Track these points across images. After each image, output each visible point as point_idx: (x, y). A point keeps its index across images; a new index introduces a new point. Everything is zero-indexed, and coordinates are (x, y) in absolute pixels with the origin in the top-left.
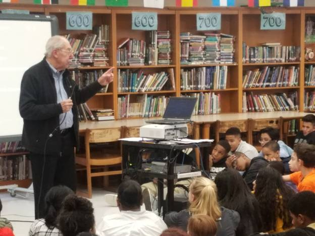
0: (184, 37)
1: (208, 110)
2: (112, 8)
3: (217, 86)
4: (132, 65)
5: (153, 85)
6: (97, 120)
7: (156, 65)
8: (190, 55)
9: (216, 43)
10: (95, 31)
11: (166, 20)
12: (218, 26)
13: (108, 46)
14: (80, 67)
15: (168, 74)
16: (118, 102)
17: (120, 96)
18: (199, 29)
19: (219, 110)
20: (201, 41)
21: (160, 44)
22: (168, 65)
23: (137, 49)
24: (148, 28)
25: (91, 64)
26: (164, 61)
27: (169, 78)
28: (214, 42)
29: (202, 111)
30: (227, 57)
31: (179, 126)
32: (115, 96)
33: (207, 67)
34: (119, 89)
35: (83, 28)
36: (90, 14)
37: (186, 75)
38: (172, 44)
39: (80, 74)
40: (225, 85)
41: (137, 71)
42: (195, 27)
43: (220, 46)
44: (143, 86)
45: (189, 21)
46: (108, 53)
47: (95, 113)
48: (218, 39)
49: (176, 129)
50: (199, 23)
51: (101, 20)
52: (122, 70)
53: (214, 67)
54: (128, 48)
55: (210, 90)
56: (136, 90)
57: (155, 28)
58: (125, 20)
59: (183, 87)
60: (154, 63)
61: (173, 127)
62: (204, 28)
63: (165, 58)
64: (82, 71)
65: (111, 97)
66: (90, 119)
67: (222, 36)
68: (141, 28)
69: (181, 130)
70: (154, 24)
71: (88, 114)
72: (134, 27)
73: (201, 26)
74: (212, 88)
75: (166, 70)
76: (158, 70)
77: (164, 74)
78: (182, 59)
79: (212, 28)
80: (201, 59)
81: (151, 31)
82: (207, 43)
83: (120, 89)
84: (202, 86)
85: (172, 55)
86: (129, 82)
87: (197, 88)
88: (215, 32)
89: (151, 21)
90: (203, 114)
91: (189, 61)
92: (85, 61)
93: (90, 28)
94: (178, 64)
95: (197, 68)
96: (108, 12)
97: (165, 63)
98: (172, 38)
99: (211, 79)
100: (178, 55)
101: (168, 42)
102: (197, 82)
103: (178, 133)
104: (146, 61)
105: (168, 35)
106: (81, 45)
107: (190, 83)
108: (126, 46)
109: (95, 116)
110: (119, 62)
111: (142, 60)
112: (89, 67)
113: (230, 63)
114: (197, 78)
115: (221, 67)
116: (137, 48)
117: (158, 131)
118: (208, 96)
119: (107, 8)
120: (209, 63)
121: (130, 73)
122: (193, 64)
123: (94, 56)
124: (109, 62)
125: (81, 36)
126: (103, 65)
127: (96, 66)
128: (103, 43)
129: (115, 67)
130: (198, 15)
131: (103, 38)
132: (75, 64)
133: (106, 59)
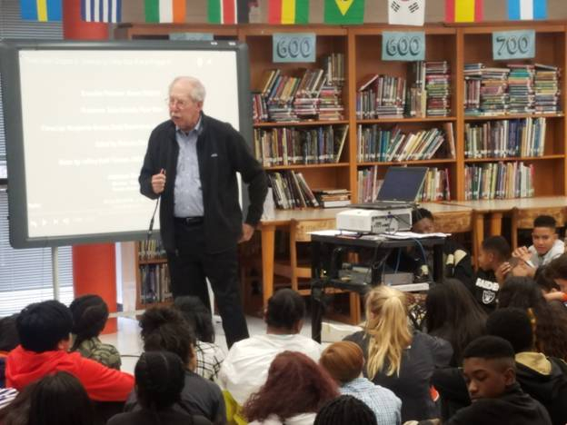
0: (471, 71)
1: (512, 189)
2: (347, 27)
3: (528, 151)
4: (382, 118)
5: (417, 150)
6: (322, 207)
7: (423, 117)
8: (482, 101)
9: (528, 81)
10: (321, 63)
11: (442, 44)
12: (529, 52)
13: (343, 86)
14: (295, 121)
15: (443, 132)
16: (358, 179)
17: (360, 168)
18: (496, 57)
19: (531, 191)
20: (501, 78)
21: (431, 82)
22: (445, 118)
23: (391, 93)
24: (409, 58)
25: (315, 117)
26: (436, 111)
27: (446, 138)
28: (525, 78)
29: (502, 192)
30: (547, 103)
32: (353, 169)
33: (511, 120)
34: (359, 157)
35: (300, 59)
36: (312, 38)
37: (474, 134)
38: (452, 82)
39: (294, 134)
40: (541, 150)
41: (390, 127)
42: (491, 54)
43: (534, 84)
44: (399, 151)
45: (480, 44)
46: (343, 99)
47: (318, 195)
48: (531, 73)
49: (391, 217)
50: (496, 47)
51: (331, 45)
52: (365, 126)
53: (522, 121)
54: (375, 91)
55: (515, 159)
56: (388, 157)
57: (421, 57)
58: (371, 44)
59: (470, 153)
60: (420, 114)
61: (385, 213)
62: (505, 56)
63: (440, 106)
64: (297, 128)
65: (347, 169)
66: (311, 205)
67: (537, 69)
68: (398, 57)
69: (399, 218)
70: (420, 50)
71: (307, 197)
72: (385, 57)
73: (499, 52)
74: (518, 154)
75: (440, 125)
76: (427, 126)
77: (435, 131)
78: (468, 107)
79: (518, 56)
80: (500, 107)
81: (415, 62)
82: (512, 80)
83: (361, 156)
84: (502, 151)
85: (451, 100)
86: (377, 146)
87: (492, 155)
88: (527, 61)
89: (414, 45)
90: (504, 197)
91: (481, 110)
92: (304, 111)
93: (312, 59)
94: (461, 116)
95: (494, 122)
96: (341, 32)
97: (440, 113)
98: (451, 72)
99: (516, 140)
100: (462, 100)
101: (445, 80)
102: (492, 146)
103: (394, 224)
104: (406, 112)
105: (445, 69)
106: (298, 87)
107: (481, 147)
108: (374, 87)
109: (320, 201)
110: (360, 113)
111: (399, 110)
112: (310, 122)
113: (553, 112)
114: (493, 138)
115: (535, 120)
116: (391, 90)
117: (362, 220)
118: (512, 168)
119: (342, 27)
120: (514, 113)
121: (381, 131)
122: (488, 114)
123: (319, 104)
124: (345, 113)
125: (298, 72)
126: (334, 119)
127: (323, 119)
128: (334, 83)
129: (353, 122)
130: (496, 34)
131: (334, 74)
132: (288, 116)
133: (340, 108)
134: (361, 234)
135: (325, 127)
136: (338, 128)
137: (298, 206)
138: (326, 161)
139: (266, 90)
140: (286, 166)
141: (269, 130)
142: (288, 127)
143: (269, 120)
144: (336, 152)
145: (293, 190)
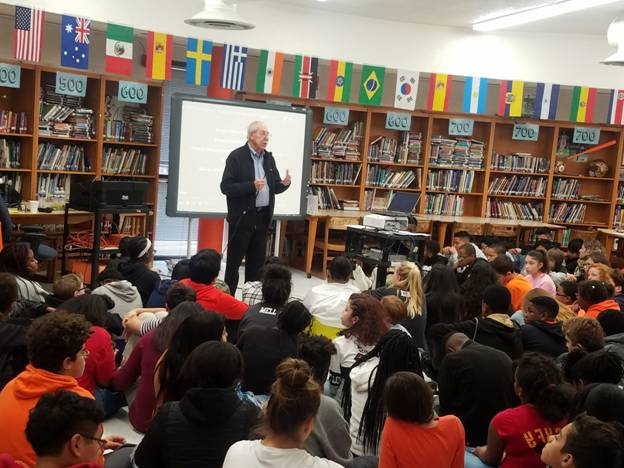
0: (435, 140)
1: (451, 211)
2: (368, 107)
3: (462, 189)
4: (382, 162)
5: (400, 182)
6: (342, 209)
7: (405, 164)
8: (439, 158)
9: (467, 149)
10: (350, 126)
11: (420, 122)
12: (469, 132)
13: (361, 141)
14: (332, 159)
15: (416, 174)
16: (364, 195)
17: (366, 189)
18: (450, 133)
19: (462, 212)
20: (452, 145)
21: (411, 144)
22: (417, 165)
23: (388, 148)
24: (401, 129)
25: (343, 157)
26: (413, 161)
27: (416, 177)
28: (464, 147)
29: (445, 212)
30: (476, 162)
31: (398, 219)
32: (362, 189)
33: (455, 171)
34: (366, 183)
35: (339, 123)
36: (347, 111)
37: (433, 176)
38: (423, 145)
39: (331, 166)
40: (470, 190)
41: (386, 167)
42: (448, 132)
43: (470, 151)
44: (389, 182)
45: (442, 125)
46: (361, 149)
47: (341, 203)
48: (469, 144)
49: (396, 221)
50: (451, 127)
51: (357, 117)
52: (372, 165)
53: (461, 171)
54: (380, 146)
55: (455, 193)
56: (383, 185)
57: (408, 129)
58: (380, 118)
59: (429, 187)
60: (403, 161)
61: (394, 219)
62: (455, 133)
63: (415, 158)
64: (333, 162)
65: (359, 189)
66: (336, 208)
67: (473, 142)
68: (394, 127)
69: (401, 222)
70: (407, 125)
71: (335, 203)
72: (387, 126)
73: (453, 130)
74: (457, 190)
75: (414, 169)
76: (407, 169)
77: (411, 172)
78: (431, 160)
79: (463, 134)
80: (449, 162)
81: (403, 132)
82: (457, 147)
83: (368, 182)
84: (448, 188)
85: (422, 155)
86: (377, 177)
87: (442, 190)
88: (467, 137)
89: (405, 121)
90: (446, 215)
91: (438, 163)
92: (338, 153)
93: (346, 124)
94: (427, 165)
95: (445, 170)
96: (364, 110)
97: (414, 162)
98: (423, 139)
99: (457, 182)
100: (428, 156)
101: (419, 143)
102: (442, 184)
103: (398, 225)
104: (396, 159)
105: (420, 137)
106: (335, 139)
107: (436, 184)
108: (378, 143)
109: (341, 206)
110: (370, 158)
111: (392, 158)
112: (341, 160)
113: (478, 168)
114: (443, 180)
115: (468, 172)
116: (388, 146)
117: (379, 221)
118: (452, 198)
119: (365, 106)
120: (457, 167)
121: (379, 169)
122: (441, 166)
123: (347, 150)
124: (361, 157)
125: (337, 130)
126: (354, 160)
127: (348, 159)
128: (356, 139)
129: (365, 162)
130: (451, 120)
131: (357, 134)
132: (328, 155)
133: (358, 154)
134: (377, 230)
135: (349, 163)
136: (356, 165)
137: (328, 207)
138: (348, 183)
139: (318, 139)
140: (325, 184)
141: (317, 162)
142: (328, 161)
143: (318, 156)
144: (353, 179)
145: (327, 199)
